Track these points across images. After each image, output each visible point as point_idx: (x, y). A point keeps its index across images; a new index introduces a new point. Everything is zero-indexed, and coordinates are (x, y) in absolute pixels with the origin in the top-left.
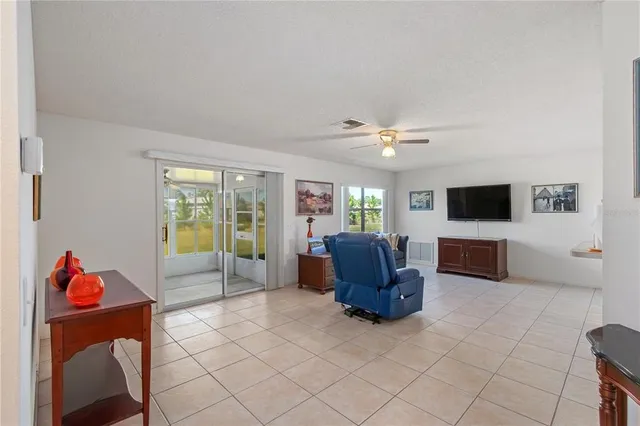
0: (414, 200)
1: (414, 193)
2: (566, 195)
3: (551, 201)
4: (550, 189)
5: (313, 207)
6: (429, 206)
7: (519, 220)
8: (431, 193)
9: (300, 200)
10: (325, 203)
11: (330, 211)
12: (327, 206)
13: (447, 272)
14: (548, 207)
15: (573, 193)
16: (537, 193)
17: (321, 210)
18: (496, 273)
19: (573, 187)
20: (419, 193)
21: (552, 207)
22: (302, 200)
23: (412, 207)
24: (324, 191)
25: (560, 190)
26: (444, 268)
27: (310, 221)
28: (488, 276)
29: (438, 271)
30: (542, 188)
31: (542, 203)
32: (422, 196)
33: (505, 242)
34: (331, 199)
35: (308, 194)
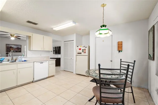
10: (18, 50)
17: (16, 51)
24: (18, 47)
34: (20, 49)
35: (11, 47)
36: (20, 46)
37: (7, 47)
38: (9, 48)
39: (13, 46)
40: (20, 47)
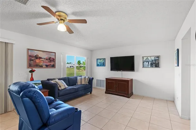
0: (98, 62)
1: (98, 59)
2: (155, 60)
3: (150, 63)
4: (149, 58)
5: (41, 64)
6: (104, 65)
7: (138, 71)
8: (104, 59)
9: (31, 60)
10: (50, 62)
11: (54, 66)
12: (52, 63)
13: (109, 93)
14: (148, 65)
15: (158, 60)
16: (144, 60)
17: (47, 66)
18: (128, 94)
19: (158, 57)
20: (100, 59)
21: (150, 66)
22: (33, 60)
23: (98, 65)
24: (50, 56)
25: (153, 58)
26: (108, 91)
27: (32, 71)
28: (125, 96)
29: (106, 93)
30: (146, 57)
31: (146, 64)
32: (102, 60)
33: (132, 80)
34: (54, 60)
35: (37, 57)
36: (54, 54)
37: (30, 56)
38: (33, 58)
39: (41, 55)
40: (54, 58)
